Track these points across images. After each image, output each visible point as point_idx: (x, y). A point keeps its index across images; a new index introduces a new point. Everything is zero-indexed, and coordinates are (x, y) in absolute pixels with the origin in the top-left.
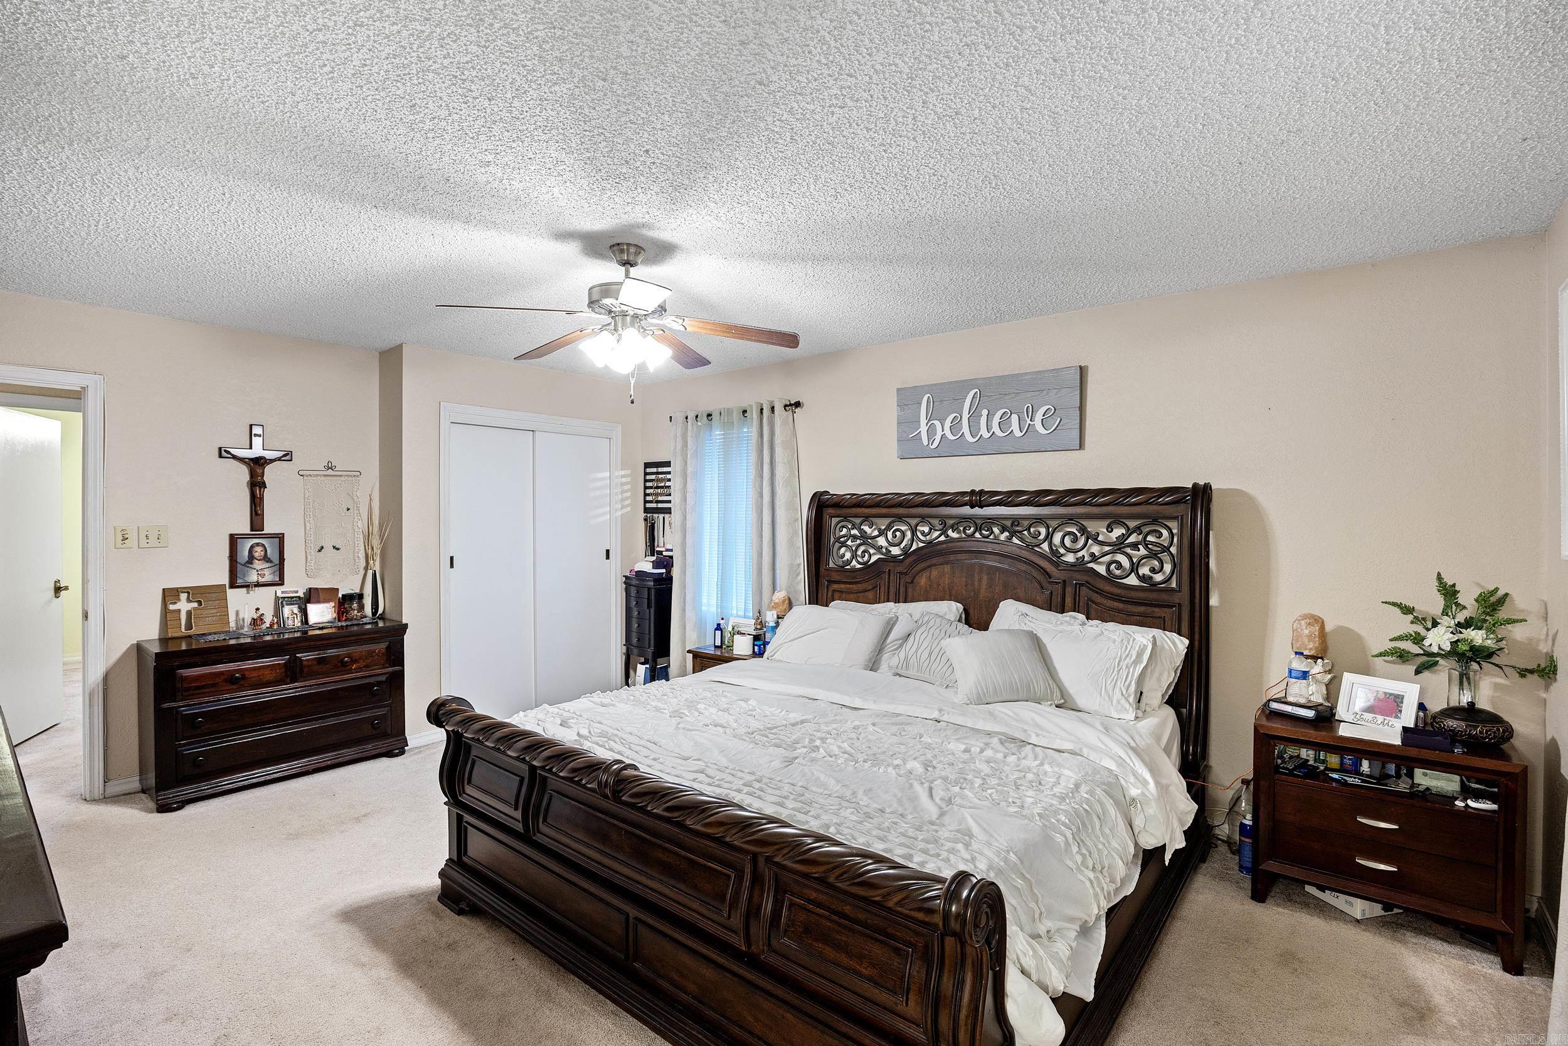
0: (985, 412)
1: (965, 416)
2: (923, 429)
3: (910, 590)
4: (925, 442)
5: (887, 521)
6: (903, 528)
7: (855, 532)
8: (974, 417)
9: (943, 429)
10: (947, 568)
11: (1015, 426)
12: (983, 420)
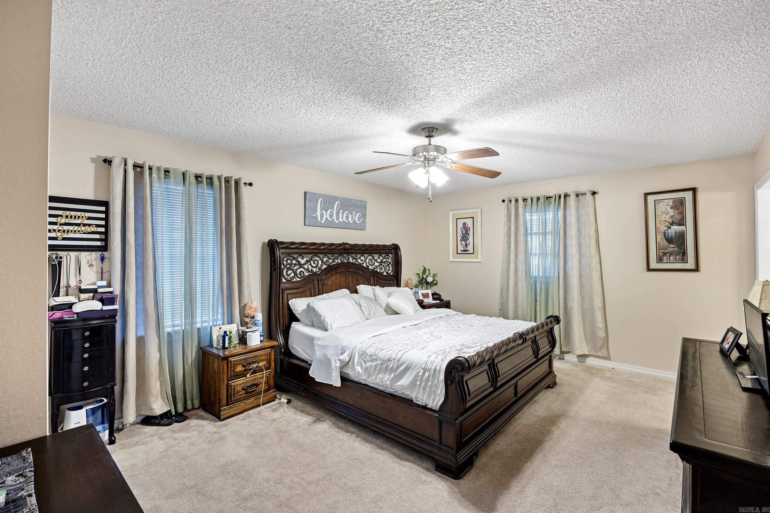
0: (341, 211)
1: (335, 211)
2: (319, 213)
3: (325, 288)
4: (319, 220)
5: (310, 256)
6: (318, 259)
7: (294, 262)
8: (338, 213)
9: (327, 215)
10: (338, 276)
11: (350, 219)
12: (341, 214)
